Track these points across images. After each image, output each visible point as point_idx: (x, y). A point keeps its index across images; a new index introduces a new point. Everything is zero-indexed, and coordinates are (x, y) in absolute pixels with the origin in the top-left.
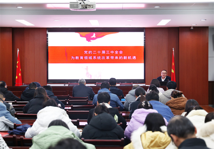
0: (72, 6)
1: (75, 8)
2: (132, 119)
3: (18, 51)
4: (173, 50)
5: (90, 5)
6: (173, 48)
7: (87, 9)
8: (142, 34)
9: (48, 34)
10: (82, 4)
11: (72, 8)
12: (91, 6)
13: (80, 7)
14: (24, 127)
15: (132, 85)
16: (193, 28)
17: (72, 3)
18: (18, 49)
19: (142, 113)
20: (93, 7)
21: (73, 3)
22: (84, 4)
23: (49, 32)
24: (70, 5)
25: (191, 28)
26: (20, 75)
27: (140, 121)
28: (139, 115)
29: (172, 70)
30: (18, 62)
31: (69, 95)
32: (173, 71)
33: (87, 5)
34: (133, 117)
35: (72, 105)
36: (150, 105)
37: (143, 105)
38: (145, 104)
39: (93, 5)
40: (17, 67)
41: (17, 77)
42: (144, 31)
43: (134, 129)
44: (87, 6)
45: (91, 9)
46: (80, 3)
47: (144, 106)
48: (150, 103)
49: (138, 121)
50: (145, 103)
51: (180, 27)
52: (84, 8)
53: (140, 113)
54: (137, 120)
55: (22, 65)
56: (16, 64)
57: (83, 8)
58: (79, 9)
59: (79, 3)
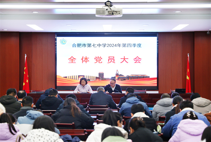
0: (98, 12)
1: (101, 14)
2: (178, 130)
3: (26, 56)
4: (188, 56)
5: (116, 12)
6: (188, 54)
7: (114, 15)
8: (155, 39)
9: (56, 39)
10: (109, 10)
11: (98, 14)
12: (118, 13)
13: (107, 13)
14: (65, 138)
15: (146, 92)
16: (209, 33)
17: (98, 9)
18: (26, 54)
19: (188, 123)
20: (119, 13)
21: (100, 9)
22: (110, 10)
23: (57, 36)
24: (96, 11)
25: (207, 33)
26: (27, 81)
27: (187, 132)
28: (185, 126)
29: (187, 76)
30: (25, 68)
31: (86, 103)
32: (188, 78)
33: (114, 11)
34: (179, 128)
35: (98, 114)
36: (196, 115)
37: (187, 115)
38: (190, 115)
39: (119, 11)
40: (25, 73)
41: (24, 84)
42: (158, 35)
43: (180, 140)
44: (114, 13)
45: (117, 15)
46: (107, 10)
47: (189, 117)
48: (195, 114)
49: (185, 132)
50: (190, 113)
51: (195, 31)
52: (111, 14)
53: (186, 124)
54: (183, 131)
55: (29, 71)
56: (24, 70)
57: (109, 14)
58: (105, 16)
59: (105, 10)
